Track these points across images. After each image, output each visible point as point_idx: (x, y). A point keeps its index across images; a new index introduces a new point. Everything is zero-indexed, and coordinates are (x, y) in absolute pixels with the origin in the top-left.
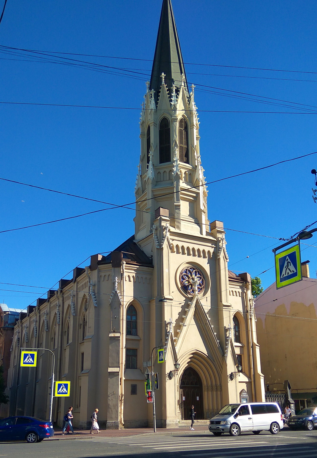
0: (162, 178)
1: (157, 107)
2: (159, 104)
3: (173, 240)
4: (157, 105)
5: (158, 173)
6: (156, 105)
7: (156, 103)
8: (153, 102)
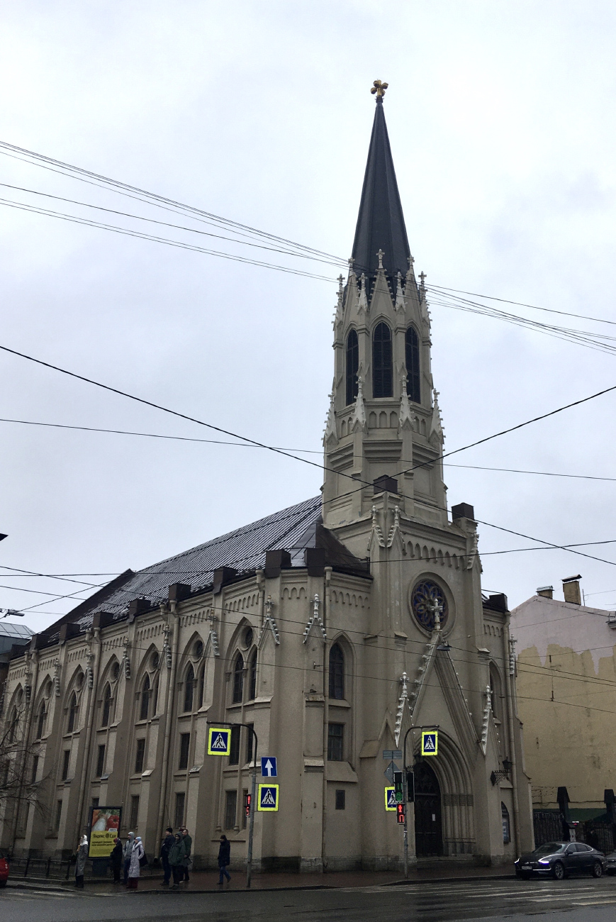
0: (378, 424)
1: (369, 303)
2: (373, 298)
3: (405, 533)
4: (370, 300)
5: (371, 414)
6: (368, 300)
7: (369, 297)
8: (363, 295)
